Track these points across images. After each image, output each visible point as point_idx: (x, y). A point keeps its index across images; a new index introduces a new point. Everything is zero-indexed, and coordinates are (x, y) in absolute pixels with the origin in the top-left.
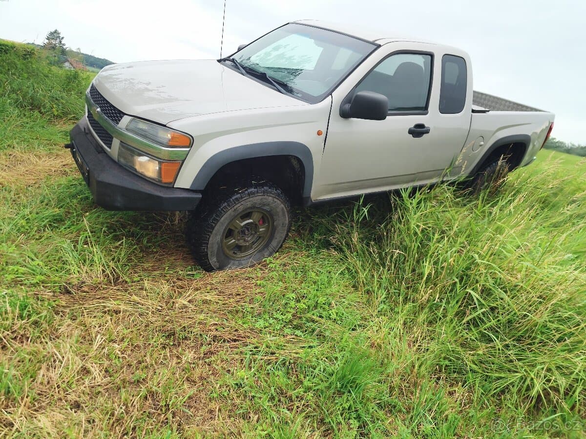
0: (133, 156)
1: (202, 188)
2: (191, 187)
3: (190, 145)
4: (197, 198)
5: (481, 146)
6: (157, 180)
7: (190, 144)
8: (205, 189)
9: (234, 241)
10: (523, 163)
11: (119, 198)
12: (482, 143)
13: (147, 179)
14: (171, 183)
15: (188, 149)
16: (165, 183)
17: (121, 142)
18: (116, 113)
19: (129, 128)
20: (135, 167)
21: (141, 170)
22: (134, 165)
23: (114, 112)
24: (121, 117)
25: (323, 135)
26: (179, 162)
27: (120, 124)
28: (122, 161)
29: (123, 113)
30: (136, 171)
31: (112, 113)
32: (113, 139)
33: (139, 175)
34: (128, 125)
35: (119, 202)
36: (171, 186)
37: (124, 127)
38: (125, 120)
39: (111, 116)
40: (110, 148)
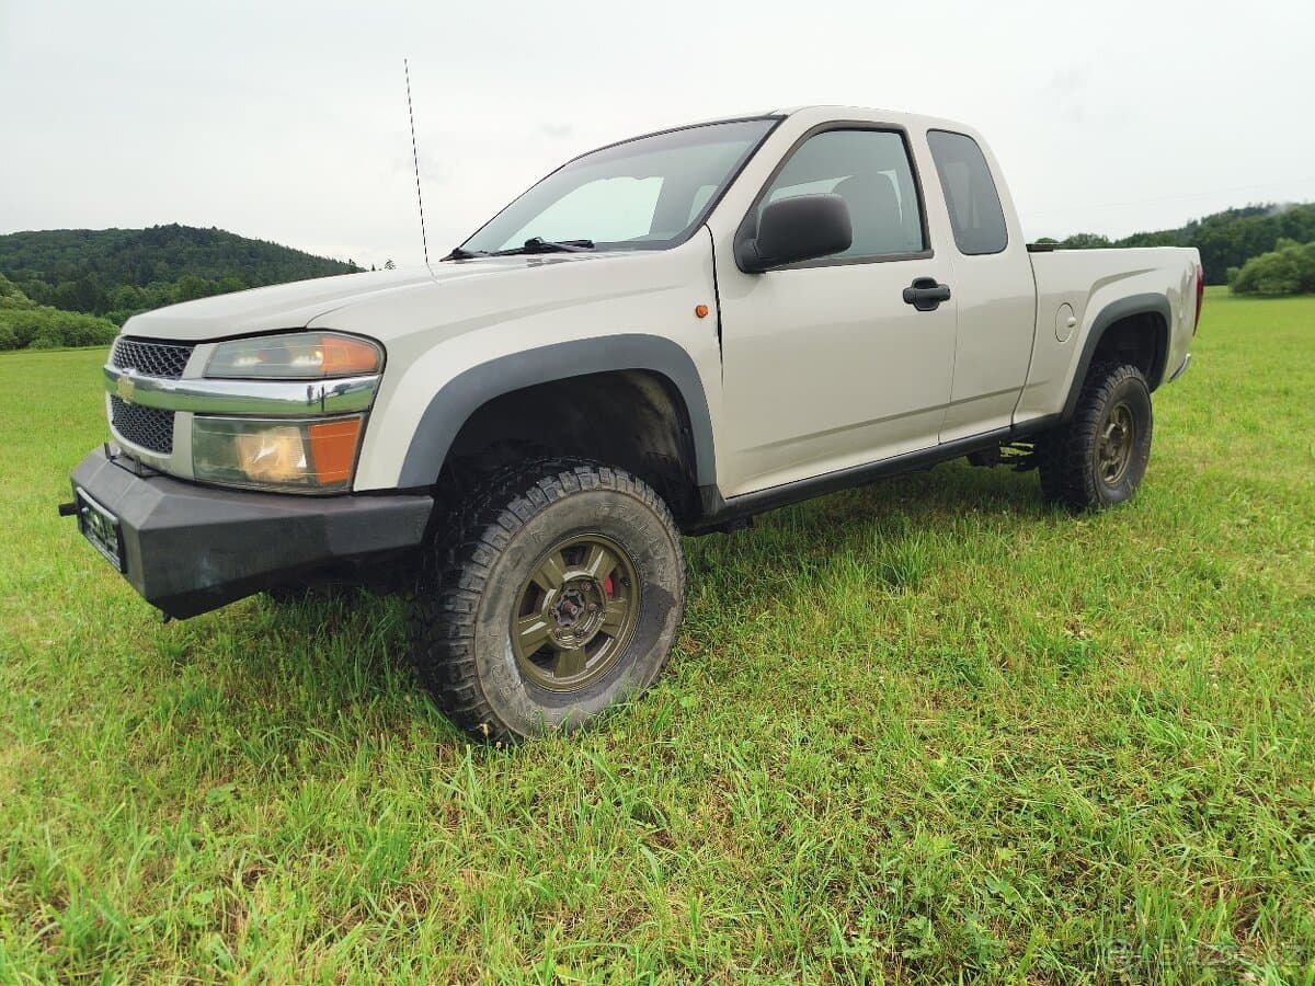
0: (230, 439)
1: (432, 480)
2: (399, 484)
3: (381, 368)
4: (421, 508)
5: (1071, 326)
6: (305, 482)
7: (379, 363)
8: (439, 480)
9: (541, 624)
12: (1072, 319)
13: (279, 490)
14: (345, 482)
15: (376, 377)
16: (329, 484)
17: (196, 414)
18: (174, 355)
19: (212, 372)
20: (240, 469)
21: (258, 472)
22: (238, 464)
23: (169, 355)
24: (189, 355)
25: (711, 317)
26: (358, 418)
27: (187, 371)
28: (206, 469)
29: (193, 343)
30: (246, 479)
31: (167, 359)
32: (173, 418)
33: (256, 488)
34: (208, 366)
35: (207, 573)
36: (345, 489)
37: (199, 374)
38: (199, 358)
39: (164, 369)
40: (171, 449)
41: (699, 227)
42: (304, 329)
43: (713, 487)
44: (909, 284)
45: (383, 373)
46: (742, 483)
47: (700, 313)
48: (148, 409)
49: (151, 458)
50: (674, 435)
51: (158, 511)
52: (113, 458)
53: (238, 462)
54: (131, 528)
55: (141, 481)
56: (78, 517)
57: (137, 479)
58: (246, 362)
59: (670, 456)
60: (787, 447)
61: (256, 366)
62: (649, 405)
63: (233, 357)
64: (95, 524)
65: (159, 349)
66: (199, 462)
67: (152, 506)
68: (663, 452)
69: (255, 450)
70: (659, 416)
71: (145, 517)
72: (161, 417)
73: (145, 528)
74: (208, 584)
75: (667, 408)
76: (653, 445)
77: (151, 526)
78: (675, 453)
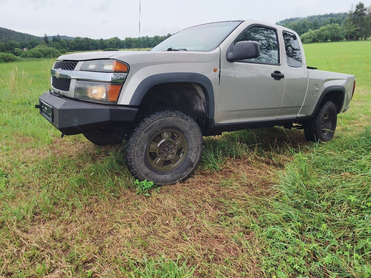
1: (138, 104)
2: (130, 103)
3: (128, 72)
4: (134, 111)
5: (317, 91)
6: (105, 100)
7: (127, 70)
8: (140, 105)
10: (343, 109)
11: (75, 120)
12: (317, 89)
13: (97, 102)
14: (115, 101)
15: (126, 74)
16: (111, 102)
17: (77, 80)
18: (72, 64)
19: (82, 69)
20: (87, 96)
21: (92, 96)
22: (87, 94)
23: (71, 65)
24: (76, 64)
25: (218, 72)
26: (121, 84)
27: (75, 69)
28: (78, 95)
29: (78, 61)
30: (89, 98)
31: (70, 65)
32: (70, 81)
33: (91, 101)
34: (82, 67)
35: (75, 123)
36: (115, 104)
37: (79, 69)
38: (79, 65)
39: (69, 68)
40: (69, 90)
41: (217, 47)
42: (109, 59)
43: (213, 120)
44: (273, 72)
45: (128, 73)
46: (221, 120)
47: (215, 70)
48: (63, 79)
49: (63, 92)
50: (204, 104)
51: (64, 105)
52: (52, 93)
53: (87, 93)
54: (56, 109)
55: (59, 98)
56: (40, 109)
57: (58, 98)
58: (92, 66)
59: (202, 110)
60: (234, 112)
61: (95, 68)
62: (198, 95)
63: (88, 65)
64: (45, 110)
65: (68, 63)
66: (76, 93)
67: (63, 104)
68: (200, 109)
69: (92, 90)
70: (200, 98)
71: (61, 106)
72: (67, 81)
73: (60, 109)
74: (76, 125)
75: (203, 96)
76: (198, 107)
77: (62, 108)
78: (203, 109)
